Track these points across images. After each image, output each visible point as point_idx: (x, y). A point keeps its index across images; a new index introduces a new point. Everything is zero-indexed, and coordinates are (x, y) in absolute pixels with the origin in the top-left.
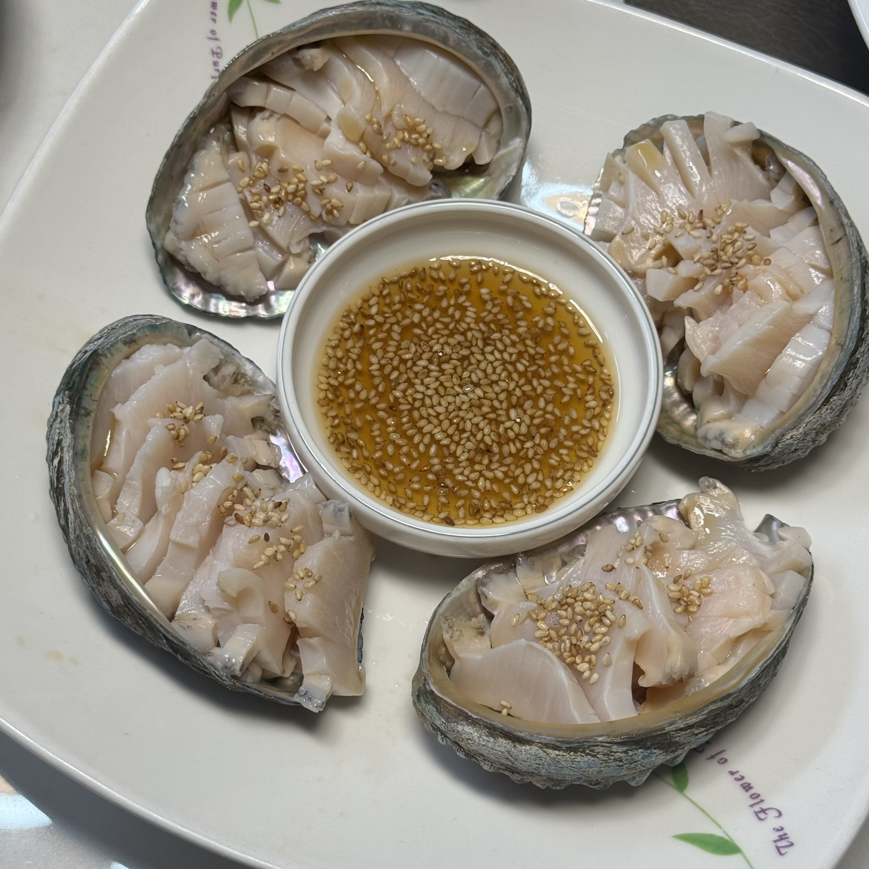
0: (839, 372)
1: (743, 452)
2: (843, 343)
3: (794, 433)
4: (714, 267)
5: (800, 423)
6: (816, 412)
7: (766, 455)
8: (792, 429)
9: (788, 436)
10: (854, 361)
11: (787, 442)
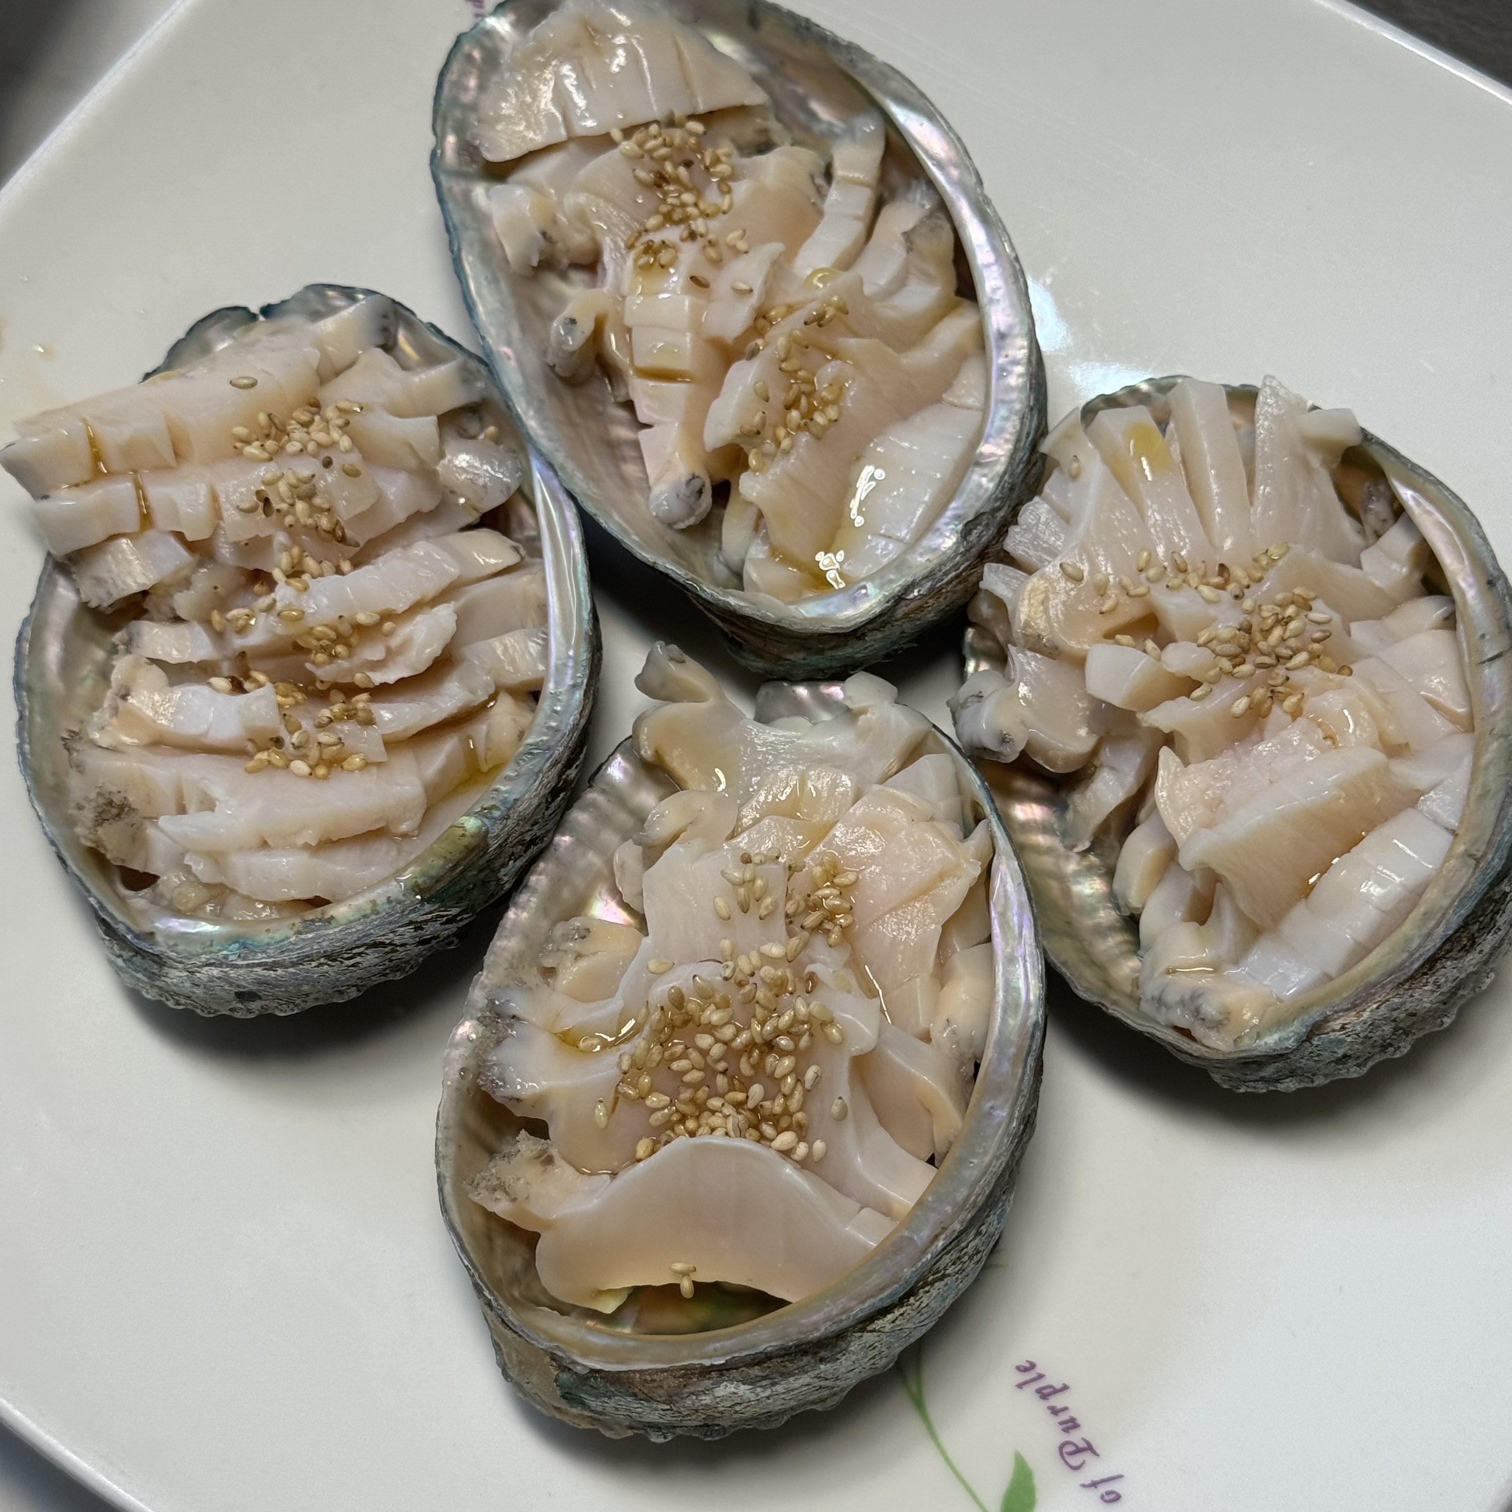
0: (1464, 912)
1: (1235, 1041)
2: (1479, 854)
3: (1350, 1018)
4: (1238, 660)
5: (1365, 1001)
6: (1402, 984)
7: (1282, 1055)
8: (1348, 1010)
9: (1337, 1025)
10: (1497, 896)
11: (1332, 1035)
